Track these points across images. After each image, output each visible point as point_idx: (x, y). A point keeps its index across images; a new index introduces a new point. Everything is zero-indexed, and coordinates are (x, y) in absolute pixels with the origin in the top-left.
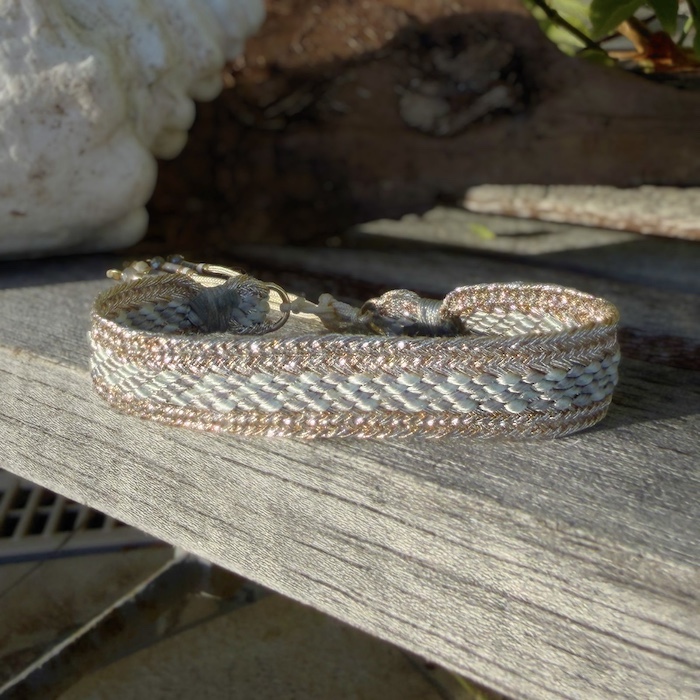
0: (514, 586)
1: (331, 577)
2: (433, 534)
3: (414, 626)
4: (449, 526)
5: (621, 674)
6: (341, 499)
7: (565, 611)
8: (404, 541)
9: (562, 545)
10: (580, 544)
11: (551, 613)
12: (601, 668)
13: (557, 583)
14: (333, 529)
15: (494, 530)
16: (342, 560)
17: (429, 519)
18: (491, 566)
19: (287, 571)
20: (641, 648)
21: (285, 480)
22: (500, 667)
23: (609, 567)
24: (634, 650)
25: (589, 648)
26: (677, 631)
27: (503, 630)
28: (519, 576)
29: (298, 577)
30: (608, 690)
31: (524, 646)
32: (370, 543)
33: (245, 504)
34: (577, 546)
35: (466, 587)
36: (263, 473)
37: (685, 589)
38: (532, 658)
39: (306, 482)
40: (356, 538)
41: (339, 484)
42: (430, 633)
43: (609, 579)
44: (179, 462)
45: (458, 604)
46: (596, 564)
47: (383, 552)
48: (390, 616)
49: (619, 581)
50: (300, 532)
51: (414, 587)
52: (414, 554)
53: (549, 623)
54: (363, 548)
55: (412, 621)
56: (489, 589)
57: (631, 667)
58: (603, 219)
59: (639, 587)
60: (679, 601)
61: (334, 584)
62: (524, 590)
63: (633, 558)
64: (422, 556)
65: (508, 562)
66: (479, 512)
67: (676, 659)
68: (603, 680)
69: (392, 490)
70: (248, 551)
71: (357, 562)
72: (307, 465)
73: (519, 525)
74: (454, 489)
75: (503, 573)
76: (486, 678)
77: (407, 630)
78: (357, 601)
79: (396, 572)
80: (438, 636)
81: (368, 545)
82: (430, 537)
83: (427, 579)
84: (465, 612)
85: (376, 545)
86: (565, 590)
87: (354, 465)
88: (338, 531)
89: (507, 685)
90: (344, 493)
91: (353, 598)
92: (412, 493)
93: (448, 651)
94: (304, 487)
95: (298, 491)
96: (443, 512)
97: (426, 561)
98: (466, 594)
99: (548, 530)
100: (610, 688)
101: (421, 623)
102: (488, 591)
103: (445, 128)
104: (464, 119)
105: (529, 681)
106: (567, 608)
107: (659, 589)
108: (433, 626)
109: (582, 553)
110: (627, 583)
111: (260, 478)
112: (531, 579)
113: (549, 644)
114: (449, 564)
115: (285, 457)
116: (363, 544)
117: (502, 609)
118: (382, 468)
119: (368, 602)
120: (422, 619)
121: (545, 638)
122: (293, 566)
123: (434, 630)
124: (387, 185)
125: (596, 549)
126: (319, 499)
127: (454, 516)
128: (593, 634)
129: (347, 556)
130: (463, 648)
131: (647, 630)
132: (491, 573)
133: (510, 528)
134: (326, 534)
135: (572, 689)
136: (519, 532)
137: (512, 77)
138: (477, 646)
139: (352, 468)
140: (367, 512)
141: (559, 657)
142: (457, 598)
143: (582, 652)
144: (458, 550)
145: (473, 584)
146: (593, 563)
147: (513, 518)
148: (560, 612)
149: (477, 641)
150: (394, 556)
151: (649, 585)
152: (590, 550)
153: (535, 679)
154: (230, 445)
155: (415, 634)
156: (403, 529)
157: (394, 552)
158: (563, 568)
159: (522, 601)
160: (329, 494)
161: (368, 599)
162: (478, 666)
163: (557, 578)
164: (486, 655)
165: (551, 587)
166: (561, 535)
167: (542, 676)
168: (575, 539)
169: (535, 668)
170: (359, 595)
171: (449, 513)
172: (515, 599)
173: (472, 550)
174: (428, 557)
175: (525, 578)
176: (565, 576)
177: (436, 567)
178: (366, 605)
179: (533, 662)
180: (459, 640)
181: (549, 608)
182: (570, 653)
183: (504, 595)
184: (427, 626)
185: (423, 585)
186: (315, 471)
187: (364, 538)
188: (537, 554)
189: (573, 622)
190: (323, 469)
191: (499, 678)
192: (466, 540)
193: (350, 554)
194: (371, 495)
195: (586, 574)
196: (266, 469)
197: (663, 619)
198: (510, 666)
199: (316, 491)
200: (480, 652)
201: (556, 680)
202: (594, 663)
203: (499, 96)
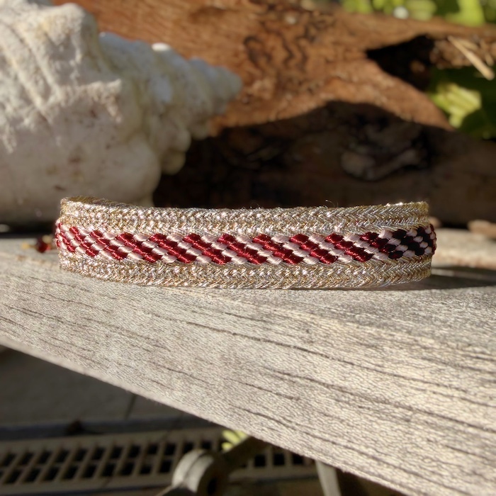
0: (419, 400)
1: (267, 409)
2: (352, 364)
3: (334, 443)
4: (366, 355)
6: (278, 344)
7: (463, 417)
8: (328, 372)
9: (463, 360)
10: (478, 358)
11: (451, 419)
13: (456, 394)
15: (403, 355)
18: (400, 386)
19: (233, 407)
21: (235, 334)
22: (405, 471)
25: (484, 446)
27: (409, 438)
28: (424, 391)
29: (242, 412)
31: (427, 450)
32: (300, 377)
33: (203, 357)
34: (474, 360)
36: (218, 331)
38: (433, 460)
39: (251, 334)
40: (288, 374)
41: (278, 331)
42: (346, 447)
44: (155, 330)
45: (371, 421)
50: (244, 375)
51: (335, 410)
52: (336, 383)
53: (448, 429)
54: (294, 382)
55: (331, 439)
56: (398, 405)
61: (270, 415)
62: (427, 402)
64: (342, 383)
66: (391, 341)
69: (320, 331)
70: (204, 395)
71: (289, 394)
72: (252, 319)
73: (425, 348)
76: (392, 482)
78: (288, 427)
79: (322, 399)
80: (353, 449)
81: (298, 380)
82: (349, 366)
83: (346, 402)
86: (464, 399)
87: (290, 315)
88: (274, 371)
89: (411, 486)
90: (281, 339)
91: (284, 425)
92: (336, 332)
93: (361, 461)
94: (249, 338)
95: (244, 342)
96: (361, 344)
97: (345, 388)
99: (450, 350)
101: (339, 440)
102: (397, 407)
105: (430, 481)
106: (466, 415)
108: (349, 441)
109: (480, 365)
111: (215, 335)
112: (434, 393)
115: (235, 315)
116: (294, 379)
117: (408, 421)
119: (297, 427)
120: (340, 436)
121: (445, 442)
122: (238, 403)
126: (261, 346)
128: (488, 435)
130: (374, 458)
132: (400, 391)
133: (416, 350)
135: (468, 485)
136: (425, 354)
138: (386, 455)
139: (288, 318)
140: (299, 351)
141: (457, 457)
142: (371, 415)
143: (477, 451)
144: (372, 374)
147: (420, 343)
148: (458, 419)
149: (386, 450)
150: (319, 386)
152: (486, 362)
153: (435, 478)
154: (194, 312)
155: (333, 449)
156: (327, 363)
157: (320, 383)
159: (425, 412)
160: (269, 341)
161: (297, 424)
162: (386, 471)
163: (457, 389)
165: (451, 397)
166: (461, 353)
167: (441, 475)
169: (435, 469)
171: (365, 345)
172: (420, 411)
173: (384, 373)
174: (347, 384)
175: (428, 392)
176: (464, 387)
177: (353, 391)
178: (295, 430)
179: (434, 464)
180: (371, 452)
181: (450, 416)
182: (467, 453)
183: (410, 408)
184: (344, 442)
185: (342, 407)
186: (259, 324)
187: (295, 374)
189: (470, 425)
190: (265, 321)
191: (404, 481)
192: (379, 366)
193: (284, 388)
195: (483, 383)
196: (220, 327)
198: (414, 469)
199: (259, 340)
200: (388, 460)
201: (453, 477)
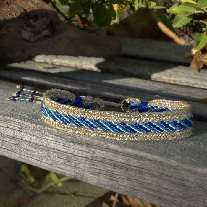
5: (74, 162)
12: (69, 161)
14: (9, 136)
16: (11, 143)
17: (33, 132)
20: (78, 156)
23: (72, 140)
24: (77, 157)
26: (86, 152)
30: (71, 166)
35: (40, 147)
37: (88, 143)
43: (72, 142)
46: (70, 139)
47: (21, 140)
48: (22, 155)
49: (75, 142)
57: (76, 160)
58: (69, 65)
59: (79, 143)
60: (87, 146)
63: (78, 137)
65: (50, 140)
67: (85, 158)
68: (70, 164)
74: (39, 125)
75: (49, 143)
77: (26, 158)
84: (40, 152)
85: (19, 139)
98: (40, 148)
100: (71, 165)
103: (32, 40)
104: (37, 38)
107: (83, 143)
110: (76, 143)
113: (58, 157)
114: (37, 142)
118: (22, 121)
123: (32, 157)
124: (17, 54)
125: (70, 136)
127: (39, 131)
129: (12, 142)
131: (80, 152)
134: (7, 137)
137: (50, 27)
145: (43, 146)
146: (69, 139)
151: (81, 143)
158: (63, 141)
164: (44, 161)
168: (65, 134)
170: (15, 151)
188: (57, 138)
194: (19, 127)
197: (83, 150)
202: (68, 160)
203: (46, 32)
